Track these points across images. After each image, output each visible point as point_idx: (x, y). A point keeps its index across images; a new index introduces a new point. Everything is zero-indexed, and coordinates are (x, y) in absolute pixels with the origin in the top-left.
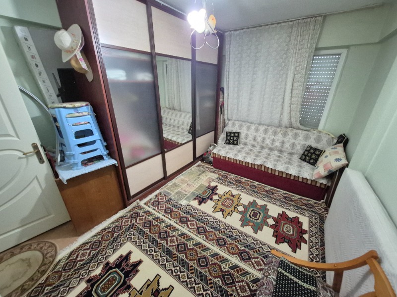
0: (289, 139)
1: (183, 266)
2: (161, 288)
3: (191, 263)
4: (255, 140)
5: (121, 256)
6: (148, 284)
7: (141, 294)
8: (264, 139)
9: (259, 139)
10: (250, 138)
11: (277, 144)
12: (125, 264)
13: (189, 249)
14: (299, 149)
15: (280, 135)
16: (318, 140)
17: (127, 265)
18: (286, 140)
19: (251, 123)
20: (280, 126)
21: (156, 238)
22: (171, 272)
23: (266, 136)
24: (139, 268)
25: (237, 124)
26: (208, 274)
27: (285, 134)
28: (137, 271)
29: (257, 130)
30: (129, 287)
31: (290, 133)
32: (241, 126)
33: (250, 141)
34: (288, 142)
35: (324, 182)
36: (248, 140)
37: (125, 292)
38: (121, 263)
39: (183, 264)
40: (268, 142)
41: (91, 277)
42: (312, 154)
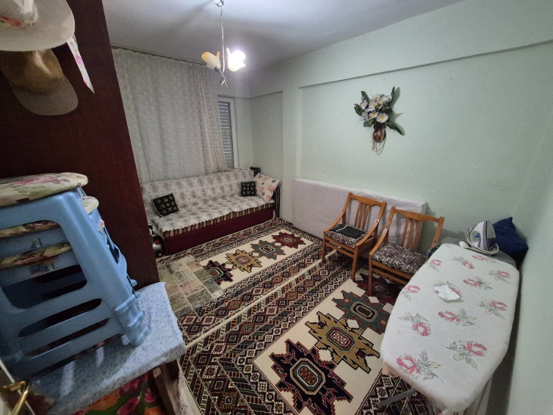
0: (225, 182)
1: (301, 303)
2: (318, 321)
3: (300, 298)
4: (194, 196)
5: (274, 367)
6: (313, 332)
7: (321, 338)
8: (203, 191)
9: (199, 193)
10: (188, 195)
11: (218, 191)
12: (287, 359)
13: (286, 298)
14: (237, 189)
15: (216, 181)
16: (244, 176)
17: (288, 357)
18: (223, 184)
19: (178, 178)
20: (207, 173)
21: (261, 326)
22: (304, 313)
23: (205, 187)
24: (295, 342)
25: (160, 185)
26: (311, 289)
27: (219, 179)
28: (298, 344)
29: (191, 185)
30: (314, 351)
31: (223, 177)
32: (166, 186)
33: (189, 200)
34: (226, 185)
35: (272, 201)
36: (187, 200)
37: (318, 354)
38: (283, 366)
39: (300, 303)
40: (209, 192)
41: (294, 406)
42: (249, 187)
